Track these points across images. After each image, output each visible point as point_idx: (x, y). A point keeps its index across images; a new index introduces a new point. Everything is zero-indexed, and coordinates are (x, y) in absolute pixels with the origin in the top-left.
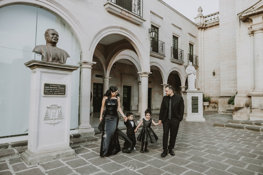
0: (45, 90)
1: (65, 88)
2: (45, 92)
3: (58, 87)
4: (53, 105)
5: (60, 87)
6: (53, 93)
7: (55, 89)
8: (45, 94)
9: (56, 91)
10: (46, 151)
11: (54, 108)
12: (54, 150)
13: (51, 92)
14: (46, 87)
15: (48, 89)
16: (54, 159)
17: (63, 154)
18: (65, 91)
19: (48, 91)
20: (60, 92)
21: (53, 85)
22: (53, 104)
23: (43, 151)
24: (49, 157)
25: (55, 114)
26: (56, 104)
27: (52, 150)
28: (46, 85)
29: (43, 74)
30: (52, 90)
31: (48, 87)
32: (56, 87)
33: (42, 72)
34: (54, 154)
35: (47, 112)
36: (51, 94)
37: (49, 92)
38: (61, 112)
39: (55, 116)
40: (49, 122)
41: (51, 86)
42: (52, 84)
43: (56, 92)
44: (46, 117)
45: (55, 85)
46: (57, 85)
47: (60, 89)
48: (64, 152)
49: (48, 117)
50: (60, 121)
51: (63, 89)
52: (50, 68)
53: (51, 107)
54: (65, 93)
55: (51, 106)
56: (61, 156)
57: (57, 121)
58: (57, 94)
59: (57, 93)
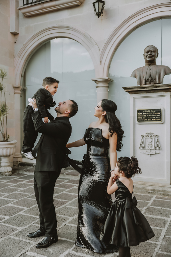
0: (138, 117)
1: (161, 113)
2: (138, 119)
3: (152, 113)
4: (148, 134)
5: (155, 112)
6: (148, 120)
7: (149, 115)
8: (138, 121)
9: (150, 117)
10: (143, 182)
11: (149, 136)
12: (151, 183)
13: (145, 119)
14: (139, 114)
15: (141, 116)
16: (149, 193)
17: (159, 191)
18: (161, 117)
19: (141, 118)
20: (154, 118)
21: (147, 111)
22: (148, 132)
23: (140, 181)
24: (143, 189)
25: (150, 144)
26: (152, 132)
27: (149, 183)
28: (139, 111)
29: (137, 100)
30: (146, 116)
31: (142, 114)
32: (150, 112)
33: (135, 98)
34: (150, 188)
35: (142, 141)
36: (145, 121)
37: (143, 119)
38: (158, 142)
39: (151, 145)
40: (144, 151)
41: (145, 112)
42: (145, 110)
43: (150, 119)
44: (141, 146)
45: (149, 110)
46: (151, 110)
47: (155, 115)
48: (161, 189)
49: (144, 146)
50: (157, 152)
51: (158, 115)
52: (142, 92)
53: (146, 136)
54: (161, 119)
55: (146, 134)
56: (156, 192)
57: (153, 152)
58: (152, 121)
59: (152, 119)
